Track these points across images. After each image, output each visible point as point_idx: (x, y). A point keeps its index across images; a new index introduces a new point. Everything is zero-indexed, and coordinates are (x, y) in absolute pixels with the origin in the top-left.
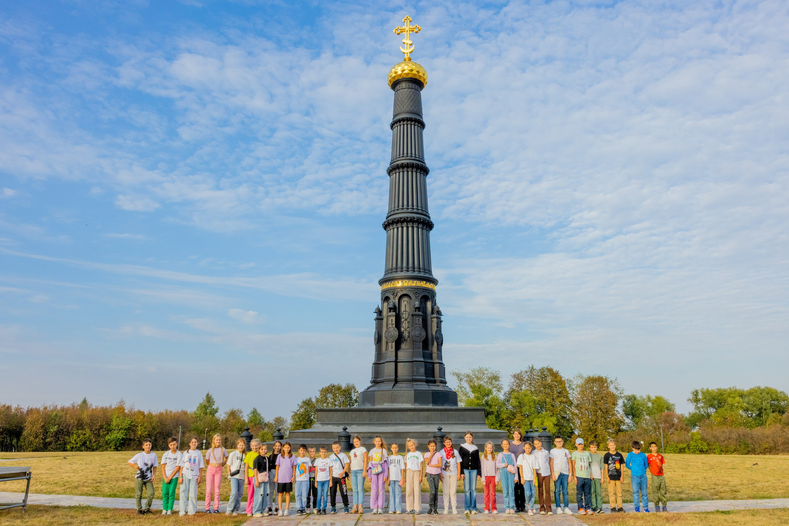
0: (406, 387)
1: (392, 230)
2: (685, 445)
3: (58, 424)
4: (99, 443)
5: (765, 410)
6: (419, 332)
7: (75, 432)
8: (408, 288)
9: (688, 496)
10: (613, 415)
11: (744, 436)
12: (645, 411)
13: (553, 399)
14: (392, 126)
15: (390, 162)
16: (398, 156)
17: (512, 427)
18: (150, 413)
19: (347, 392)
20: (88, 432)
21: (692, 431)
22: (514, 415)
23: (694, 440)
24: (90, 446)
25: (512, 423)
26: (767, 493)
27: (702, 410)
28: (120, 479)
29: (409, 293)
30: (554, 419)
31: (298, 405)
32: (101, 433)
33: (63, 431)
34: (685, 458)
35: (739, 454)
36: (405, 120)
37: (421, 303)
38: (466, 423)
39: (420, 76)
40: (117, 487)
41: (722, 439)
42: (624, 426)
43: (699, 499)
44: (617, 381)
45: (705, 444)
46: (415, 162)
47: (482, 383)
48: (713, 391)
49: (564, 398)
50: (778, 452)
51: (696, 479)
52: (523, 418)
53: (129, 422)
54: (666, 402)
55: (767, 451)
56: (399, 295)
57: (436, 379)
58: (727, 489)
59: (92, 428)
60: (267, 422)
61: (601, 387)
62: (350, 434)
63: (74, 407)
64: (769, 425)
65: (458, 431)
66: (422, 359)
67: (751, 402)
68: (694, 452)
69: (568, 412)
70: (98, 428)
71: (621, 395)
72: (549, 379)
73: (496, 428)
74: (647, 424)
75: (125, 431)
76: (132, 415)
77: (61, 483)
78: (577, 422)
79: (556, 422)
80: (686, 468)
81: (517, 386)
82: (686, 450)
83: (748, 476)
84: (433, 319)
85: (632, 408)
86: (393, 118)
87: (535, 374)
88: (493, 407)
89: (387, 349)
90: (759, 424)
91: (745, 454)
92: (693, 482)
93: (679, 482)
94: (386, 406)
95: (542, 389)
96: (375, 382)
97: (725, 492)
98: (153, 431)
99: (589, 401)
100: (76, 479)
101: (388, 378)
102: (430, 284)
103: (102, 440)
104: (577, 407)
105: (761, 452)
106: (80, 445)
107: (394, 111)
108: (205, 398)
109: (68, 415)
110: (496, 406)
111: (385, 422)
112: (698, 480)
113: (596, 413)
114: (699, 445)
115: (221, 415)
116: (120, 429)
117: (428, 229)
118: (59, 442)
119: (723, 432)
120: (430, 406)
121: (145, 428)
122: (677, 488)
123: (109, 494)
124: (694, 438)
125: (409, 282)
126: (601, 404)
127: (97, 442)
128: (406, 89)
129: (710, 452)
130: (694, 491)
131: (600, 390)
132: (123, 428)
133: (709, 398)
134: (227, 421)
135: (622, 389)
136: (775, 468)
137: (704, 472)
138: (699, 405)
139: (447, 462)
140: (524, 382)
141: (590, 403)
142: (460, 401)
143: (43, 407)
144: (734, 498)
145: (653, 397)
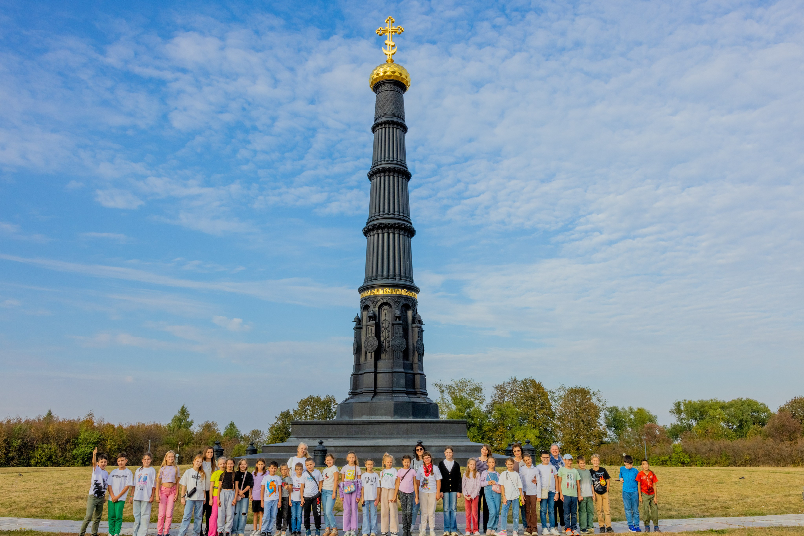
0: (385, 399)
1: (372, 237)
2: (667, 457)
3: (22, 438)
4: (65, 458)
5: (746, 421)
6: (399, 341)
7: (40, 446)
8: (389, 296)
9: (679, 514)
10: (595, 427)
11: (725, 448)
12: (627, 423)
13: (535, 411)
14: (373, 129)
15: (371, 167)
16: (379, 160)
17: (494, 440)
18: (120, 426)
19: (326, 404)
20: (54, 446)
21: (674, 443)
22: (496, 427)
23: (676, 452)
24: (56, 461)
25: (494, 436)
26: (758, 509)
27: (684, 422)
28: (74, 498)
29: (389, 301)
30: (536, 432)
31: (276, 417)
32: (68, 447)
33: (28, 445)
34: (670, 471)
35: (721, 467)
36: (387, 123)
37: (402, 312)
38: (447, 436)
39: (402, 78)
40: (68, 508)
41: (704, 451)
42: (606, 438)
43: (690, 517)
44: (599, 393)
45: (686, 456)
46: (396, 166)
47: (464, 394)
48: (695, 403)
49: (547, 410)
50: (759, 464)
51: (684, 494)
52: (506, 431)
53: (98, 436)
54: (647, 413)
55: (748, 463)
56: (379, 303)
57: (417, 390)
58: (717, 505)
59: (58, 442)
60: (243, 435)
61: (584, 398)
62: (326, 448)
63: (39, 420)
64: (749, 437)
65: (438, 445)
66: (402, 370)
67: (732, 413)
68: (676, 465)
69: (551, 424)
70: (65, 441)
71: (603, 407)
72: (532, 391)
73: (478, 440)
74: (629, 436)
75: (94, 445)
76: (101, 428)
77: (7, 504)
78: (560, 434)
79: (538, 435)
80: (673, 483)
81: (499, 398)
82: (668, 463)
83: (737, 491)
84: (414, 329)
85: (614, 419)
86: (375, 121)
87: (517, 385)
88: (475, 419)
89: (366, 359)
90: (740, 436)
91: (726, 467)
92: (682, 498)
93: (668, 498)
94: (365, 418)
95: (525, 400)
96: (354, 393)
97: (715, 508)
98: (124, 445)
99: (572, 413)
100: (24, 499)
101: (367, 389)
102: (411, 292)
103: (69, 454)
104: (559, 419)
105: (742, 464)
106: (46, 460)
107: (376, 114)
108: (180, 410)
109: (33, 428)
110: (478, 418)
111: (363, 436)
112: (686, 495)
113: (579, 425)
114: (681, 457)
115: (196, 429)
116: (88, 443)
117: (410, 236)
118: (23, 457)
119: (704, 444)
120: (411, 419)
121: (114, 442)
122: (667, 505)
123: (58, 515)
124: (676, 450)
125: (390, 290)
126: (583, 415)
127: (64, 457)
128: (388, 91)
129: (691, 464)
130: (684, 507)
131: (583, 402)
132: (91, 442)
133: (691, 410)
134: (201, 434)
135: (604, 401)
136: (762, 482)
137: (692, 486)
138: (681, 417)
139: (425, 480)
140: (506, 394)
141: (572, 415)
142: (442, 413)
143: (6, 420)
144: (726, 516)
145: (635, 409)
